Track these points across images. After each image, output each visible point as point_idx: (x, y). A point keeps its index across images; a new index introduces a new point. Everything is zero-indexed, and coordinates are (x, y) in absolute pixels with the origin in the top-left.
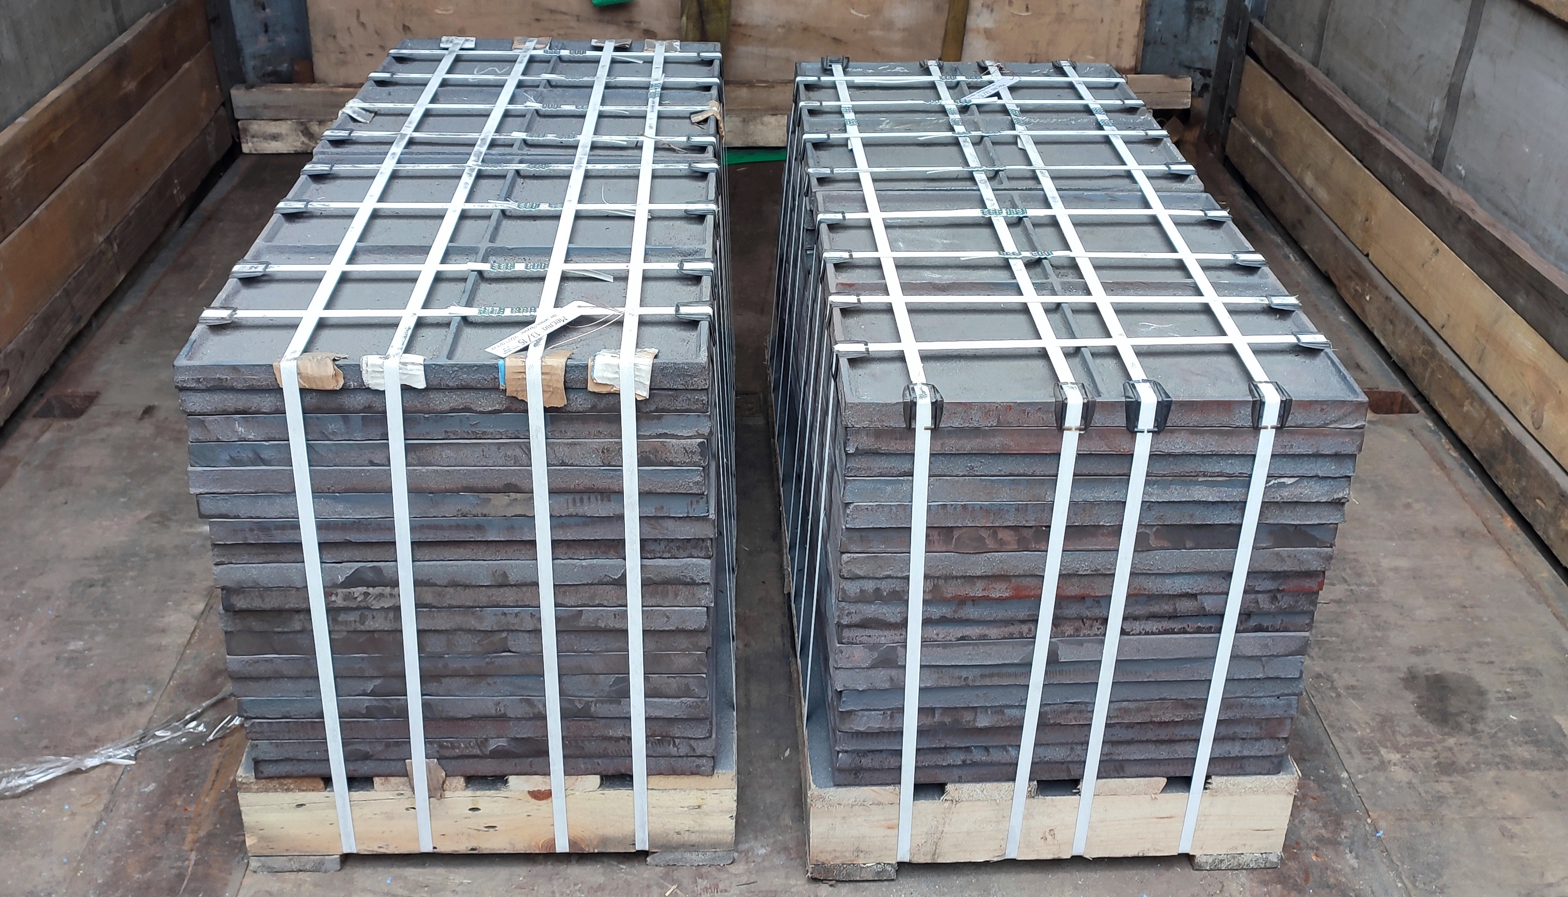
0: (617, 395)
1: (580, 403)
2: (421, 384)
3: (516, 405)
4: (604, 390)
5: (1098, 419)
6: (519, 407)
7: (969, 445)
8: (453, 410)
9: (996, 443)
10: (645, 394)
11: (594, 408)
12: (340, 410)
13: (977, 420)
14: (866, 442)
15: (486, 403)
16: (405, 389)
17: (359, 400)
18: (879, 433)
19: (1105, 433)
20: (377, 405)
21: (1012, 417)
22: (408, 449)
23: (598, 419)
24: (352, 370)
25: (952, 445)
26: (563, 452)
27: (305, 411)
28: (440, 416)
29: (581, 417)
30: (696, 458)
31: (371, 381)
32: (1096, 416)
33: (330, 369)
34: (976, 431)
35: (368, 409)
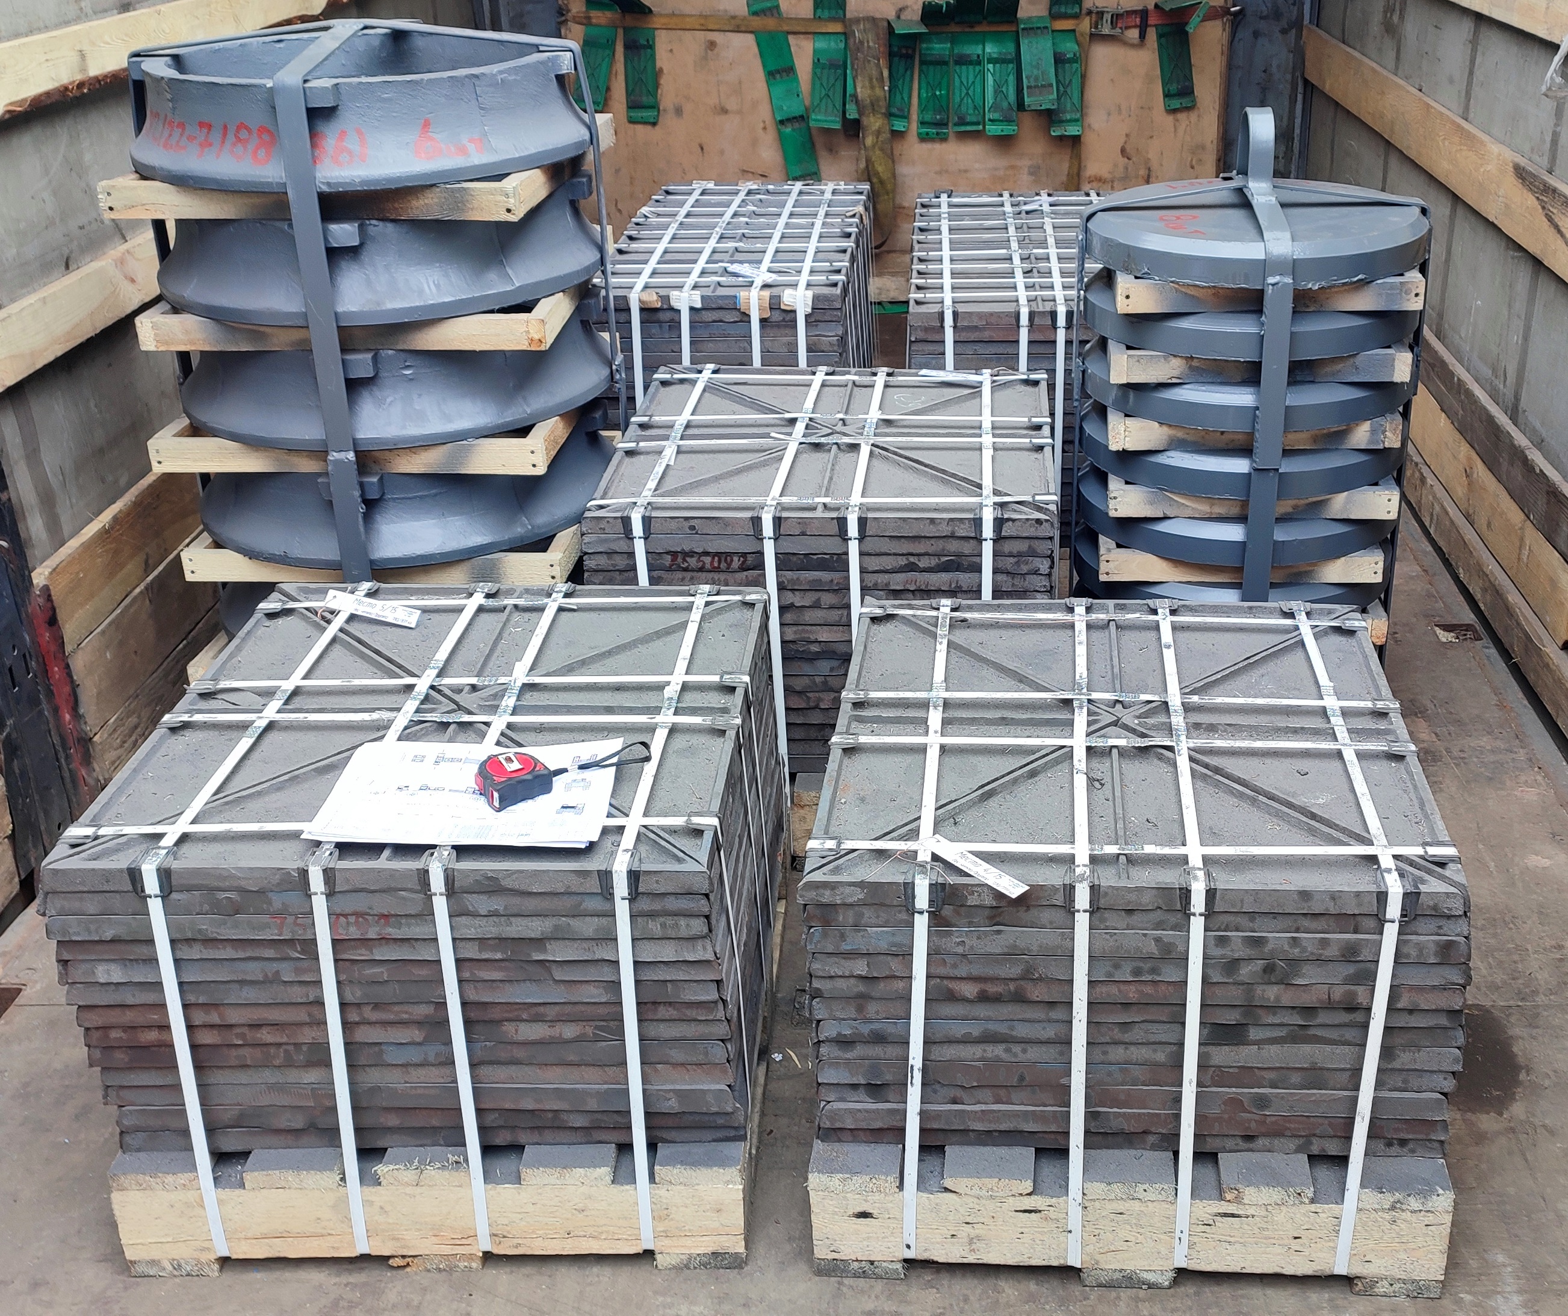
0: (794, 312)
1: (777, 316)
2: (699, 305)
3: (746, 319)
4: (788, 308)
5: (1037, 321)
6: (746, 317)
7: (973, 336)
8: (714, 321)
9: (986, 335)
10: (809, 310)
11: (784, 320)
12: (659, 322)
13: (976, 322)
14: (921, 335)
15: (730, 317)
16: (692, 309)
17: (666, 316)
18: (926, 329)
19: (1041, 329)
20: (677, 319)
21: (993, 320)
22: (692, 343)
23: (786, 326)
24: (666, 299)
25: (964, 336)
26: (768, 344)
27: (642, 322)
28: (707, 324)
29: (778, 325)
30: (836, 348)
31: (675, 304)
32: (1036, 319)
33: (655, 297)
34: (976, 328)
35: (672, 321)
